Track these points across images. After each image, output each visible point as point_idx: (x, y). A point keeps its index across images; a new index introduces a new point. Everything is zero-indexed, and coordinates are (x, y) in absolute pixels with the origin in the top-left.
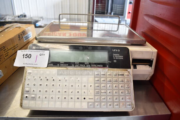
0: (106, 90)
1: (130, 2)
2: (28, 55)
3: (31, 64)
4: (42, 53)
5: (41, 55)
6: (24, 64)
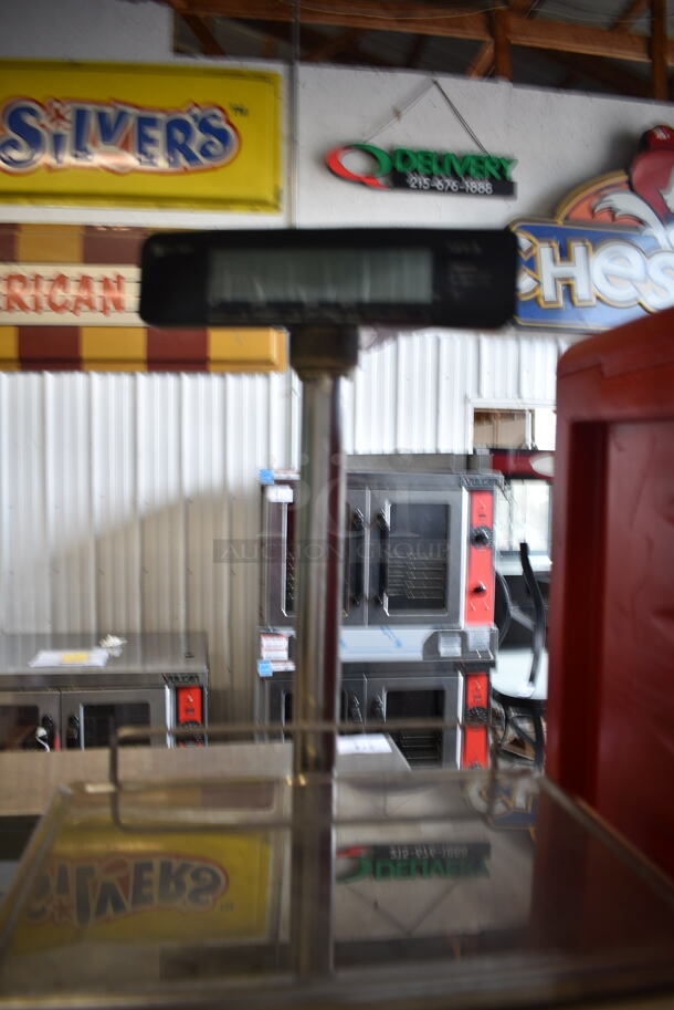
1: (476, 534)
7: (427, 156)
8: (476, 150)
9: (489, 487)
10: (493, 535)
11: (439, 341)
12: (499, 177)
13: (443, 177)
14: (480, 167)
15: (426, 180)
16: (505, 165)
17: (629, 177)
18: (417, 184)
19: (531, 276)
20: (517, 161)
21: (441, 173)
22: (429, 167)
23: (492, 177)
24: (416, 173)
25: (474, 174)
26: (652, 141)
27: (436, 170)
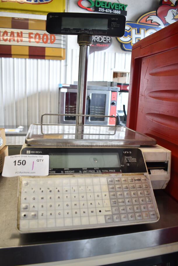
0: (123, 199)
1: (112, 102)
2: (21, 162)
3: (23, 173)
4: (39, 158)
7: (104, 3)
8: (117, 2)
9: (116, 90)
10: (116, 102)
11: (105, 53)
12: (122, 9)
13: (108, 9)
14: (117, 6)
15: (103, 9)
16: (125, 7)
17: (157, 11)
18: (101, 10)
19: (129, 37)
20: (127, 5)
21: (107, 7)
22: (104, 6)
23: (121, 10)
24: (100, 7)
25: (116, 8)
26: (163, 2)
27: (106, 7)
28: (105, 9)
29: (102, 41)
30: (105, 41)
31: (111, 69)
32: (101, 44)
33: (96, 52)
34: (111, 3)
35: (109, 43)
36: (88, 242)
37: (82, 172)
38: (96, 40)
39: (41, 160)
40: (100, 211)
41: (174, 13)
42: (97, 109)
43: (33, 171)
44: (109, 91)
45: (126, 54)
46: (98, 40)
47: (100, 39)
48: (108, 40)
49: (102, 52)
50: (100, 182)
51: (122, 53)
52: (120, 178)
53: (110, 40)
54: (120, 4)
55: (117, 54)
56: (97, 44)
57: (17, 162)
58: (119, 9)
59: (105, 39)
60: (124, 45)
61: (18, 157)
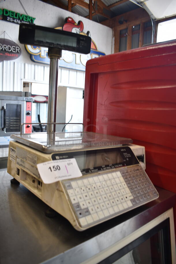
0: (138, 191)
1: (27, 112)
2: (56, 167)
3: (61, 177)
4: (69, 162)
5: (69, 164)
6: (55, 178)
7: (13, 13)
8: (25, 14)
9: (31, 100)
10: (31, 112)
11: (14, 63)
12: (31, 22)
13: (16, 19)
14: (26, 18)
15: (12, 19)
16: (33, 19)
17: (62, 28)
18: (9, 19)
19: (38, 49)
20: (35, 18)
21: (16, 18)
22: (13, 15)
23: (29, 22)
24: (9, 16)
25: (24, 20)
26: (68, 20)
27: (14, 17)
28: (14, 19)
29: (12, 51)
30: (15, 50)
31: (21, 79)
32: (10, 54)
33: (5, 62)
34: (19, 14)
35: (19, 53)
36: (124, 225)
37: (103, 169)
38: (5, 49)
39: (71, 164)
40: (126, 197)
41: (77, 31)
42: (12, 119)
43: (69, 174)
44: (23, 102)
45: (35, 65)
46: (7, 49)
47: (10, 49)
48: (17, 51)
49: (11, 62)
50: (117, 176)
51: (31, 64)
52: (127, 170)
53: (19, 50)
54: (28, 16)
55: (26, 65)
56: (6, 54)
57: (52, 168)
58: (28, 21)
59: (14, 49)
60: (33, 57)
61: (51, 163)
